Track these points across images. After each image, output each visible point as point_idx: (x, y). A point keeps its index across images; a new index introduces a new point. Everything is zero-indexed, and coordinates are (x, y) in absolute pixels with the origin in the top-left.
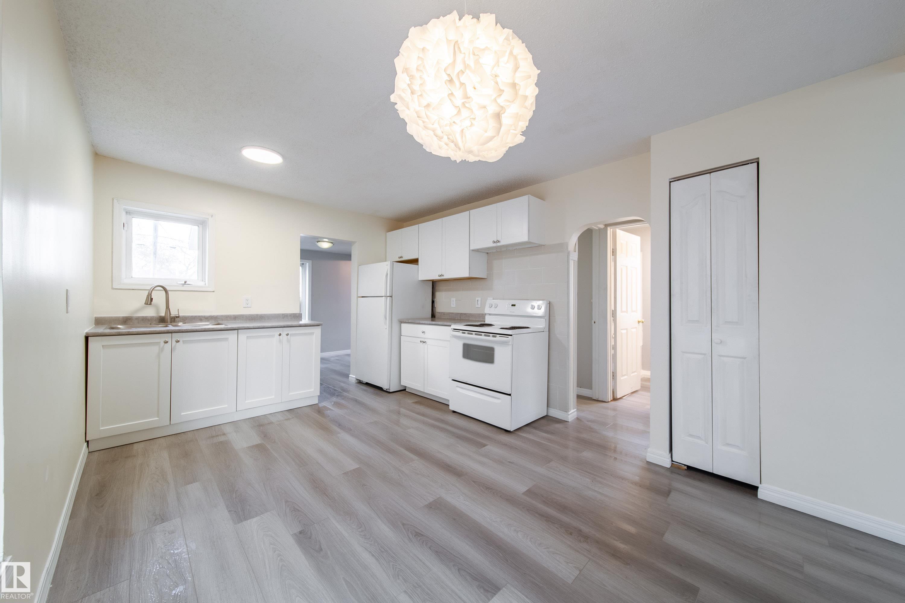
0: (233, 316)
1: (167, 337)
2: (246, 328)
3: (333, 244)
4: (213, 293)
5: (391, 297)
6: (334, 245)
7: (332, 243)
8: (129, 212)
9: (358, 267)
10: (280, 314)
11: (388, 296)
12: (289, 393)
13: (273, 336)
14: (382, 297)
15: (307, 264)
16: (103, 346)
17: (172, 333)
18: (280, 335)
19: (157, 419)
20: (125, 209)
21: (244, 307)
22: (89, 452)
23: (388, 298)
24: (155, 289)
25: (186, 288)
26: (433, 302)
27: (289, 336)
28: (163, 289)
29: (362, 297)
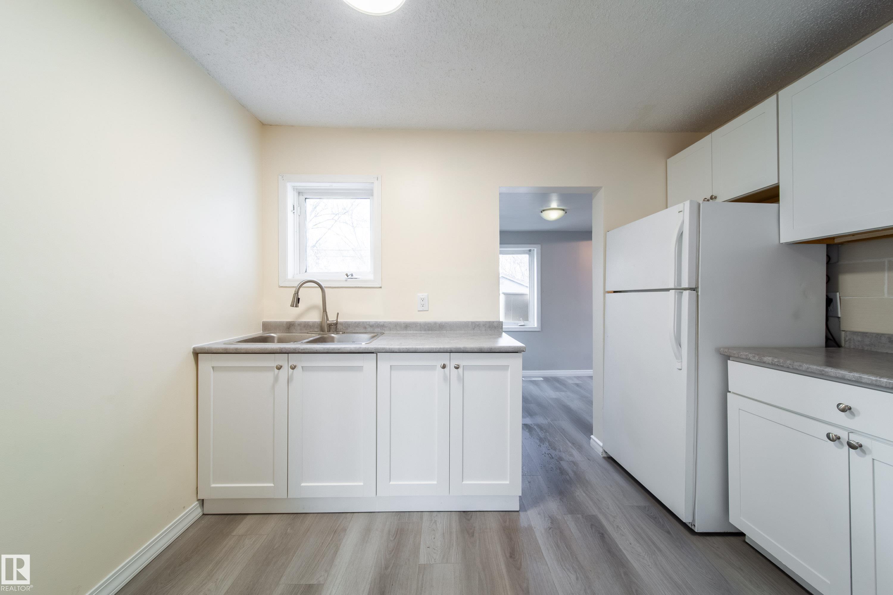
0: (403, 323)
1: (281, 359)
2: (388, 351)
3: (564, 212)
4: (380, 289)
5: (695, 289)
6: (566, 213)
7: (563, 210)
8: (302, 192)
9: (606, 235)
10: (469, 322)
11: (685, 289)
12: (463, 481)
13: (433, 368)
14: (668, 290)
15: (535, 249)
16: (213, 368)
17: (288, 353)
18: (444, 367)
19: (272, 485)
20: (294, 188)
21: (419, 311)
22: (204, 514)
23: (686, 293)
24: (304, 285)
25: (350, 283)
26: (829, 302)
27: (460, 370)
28: (318, 286)
29: (615, 292)
